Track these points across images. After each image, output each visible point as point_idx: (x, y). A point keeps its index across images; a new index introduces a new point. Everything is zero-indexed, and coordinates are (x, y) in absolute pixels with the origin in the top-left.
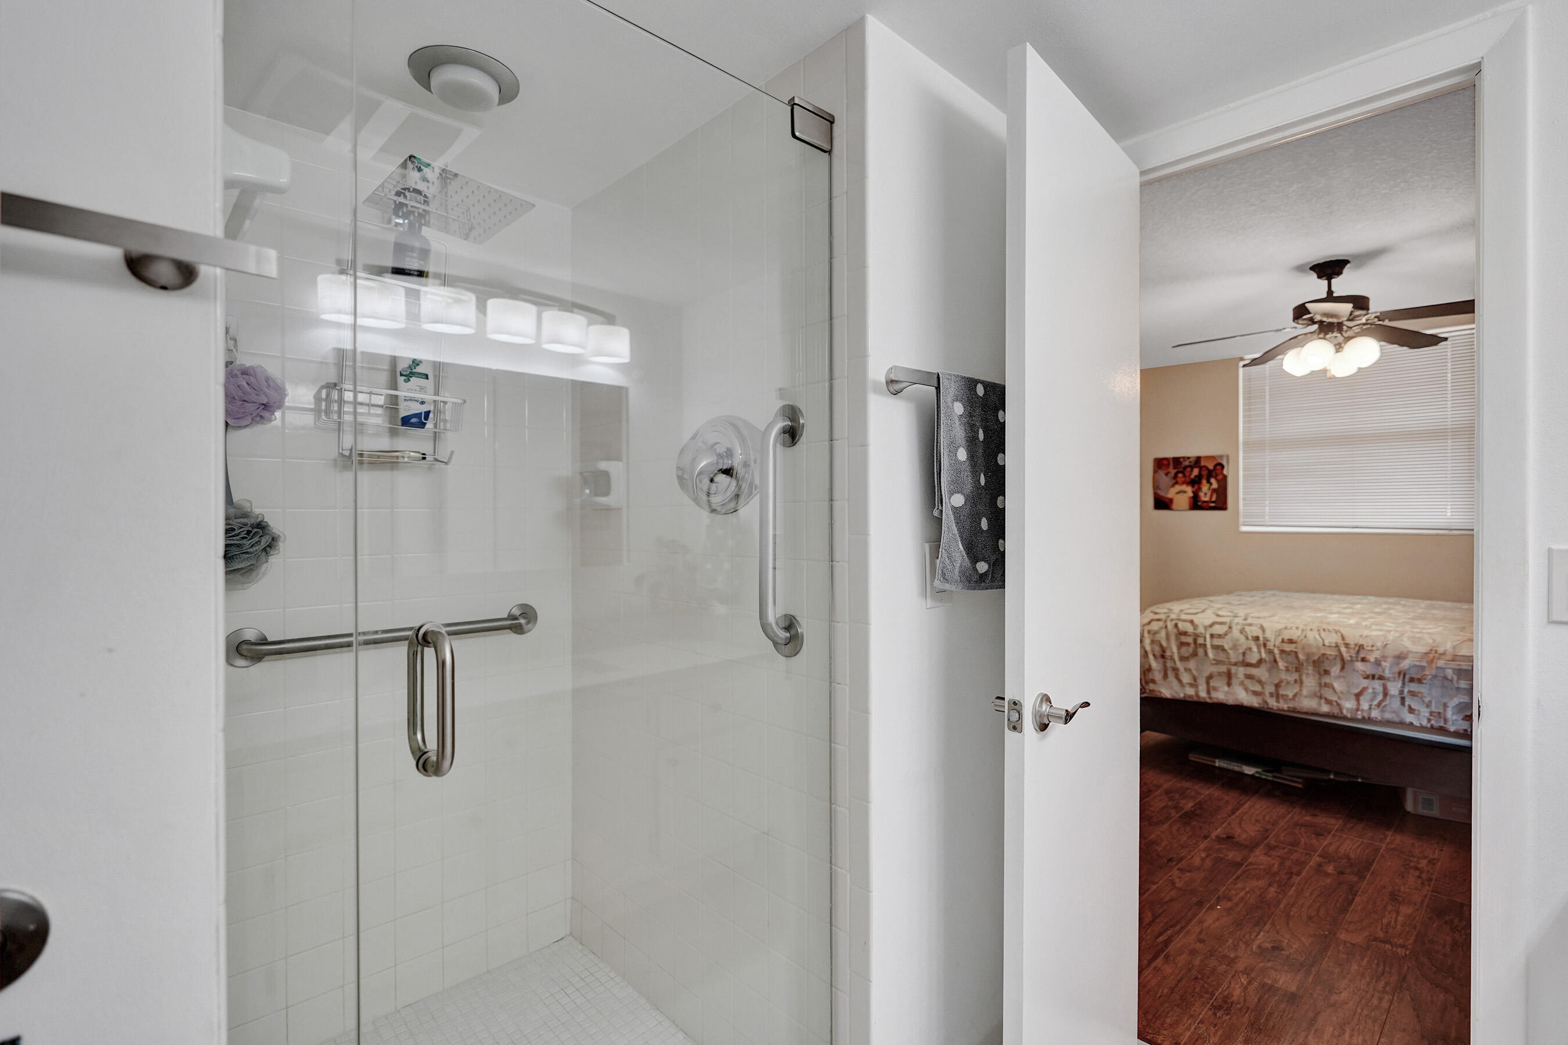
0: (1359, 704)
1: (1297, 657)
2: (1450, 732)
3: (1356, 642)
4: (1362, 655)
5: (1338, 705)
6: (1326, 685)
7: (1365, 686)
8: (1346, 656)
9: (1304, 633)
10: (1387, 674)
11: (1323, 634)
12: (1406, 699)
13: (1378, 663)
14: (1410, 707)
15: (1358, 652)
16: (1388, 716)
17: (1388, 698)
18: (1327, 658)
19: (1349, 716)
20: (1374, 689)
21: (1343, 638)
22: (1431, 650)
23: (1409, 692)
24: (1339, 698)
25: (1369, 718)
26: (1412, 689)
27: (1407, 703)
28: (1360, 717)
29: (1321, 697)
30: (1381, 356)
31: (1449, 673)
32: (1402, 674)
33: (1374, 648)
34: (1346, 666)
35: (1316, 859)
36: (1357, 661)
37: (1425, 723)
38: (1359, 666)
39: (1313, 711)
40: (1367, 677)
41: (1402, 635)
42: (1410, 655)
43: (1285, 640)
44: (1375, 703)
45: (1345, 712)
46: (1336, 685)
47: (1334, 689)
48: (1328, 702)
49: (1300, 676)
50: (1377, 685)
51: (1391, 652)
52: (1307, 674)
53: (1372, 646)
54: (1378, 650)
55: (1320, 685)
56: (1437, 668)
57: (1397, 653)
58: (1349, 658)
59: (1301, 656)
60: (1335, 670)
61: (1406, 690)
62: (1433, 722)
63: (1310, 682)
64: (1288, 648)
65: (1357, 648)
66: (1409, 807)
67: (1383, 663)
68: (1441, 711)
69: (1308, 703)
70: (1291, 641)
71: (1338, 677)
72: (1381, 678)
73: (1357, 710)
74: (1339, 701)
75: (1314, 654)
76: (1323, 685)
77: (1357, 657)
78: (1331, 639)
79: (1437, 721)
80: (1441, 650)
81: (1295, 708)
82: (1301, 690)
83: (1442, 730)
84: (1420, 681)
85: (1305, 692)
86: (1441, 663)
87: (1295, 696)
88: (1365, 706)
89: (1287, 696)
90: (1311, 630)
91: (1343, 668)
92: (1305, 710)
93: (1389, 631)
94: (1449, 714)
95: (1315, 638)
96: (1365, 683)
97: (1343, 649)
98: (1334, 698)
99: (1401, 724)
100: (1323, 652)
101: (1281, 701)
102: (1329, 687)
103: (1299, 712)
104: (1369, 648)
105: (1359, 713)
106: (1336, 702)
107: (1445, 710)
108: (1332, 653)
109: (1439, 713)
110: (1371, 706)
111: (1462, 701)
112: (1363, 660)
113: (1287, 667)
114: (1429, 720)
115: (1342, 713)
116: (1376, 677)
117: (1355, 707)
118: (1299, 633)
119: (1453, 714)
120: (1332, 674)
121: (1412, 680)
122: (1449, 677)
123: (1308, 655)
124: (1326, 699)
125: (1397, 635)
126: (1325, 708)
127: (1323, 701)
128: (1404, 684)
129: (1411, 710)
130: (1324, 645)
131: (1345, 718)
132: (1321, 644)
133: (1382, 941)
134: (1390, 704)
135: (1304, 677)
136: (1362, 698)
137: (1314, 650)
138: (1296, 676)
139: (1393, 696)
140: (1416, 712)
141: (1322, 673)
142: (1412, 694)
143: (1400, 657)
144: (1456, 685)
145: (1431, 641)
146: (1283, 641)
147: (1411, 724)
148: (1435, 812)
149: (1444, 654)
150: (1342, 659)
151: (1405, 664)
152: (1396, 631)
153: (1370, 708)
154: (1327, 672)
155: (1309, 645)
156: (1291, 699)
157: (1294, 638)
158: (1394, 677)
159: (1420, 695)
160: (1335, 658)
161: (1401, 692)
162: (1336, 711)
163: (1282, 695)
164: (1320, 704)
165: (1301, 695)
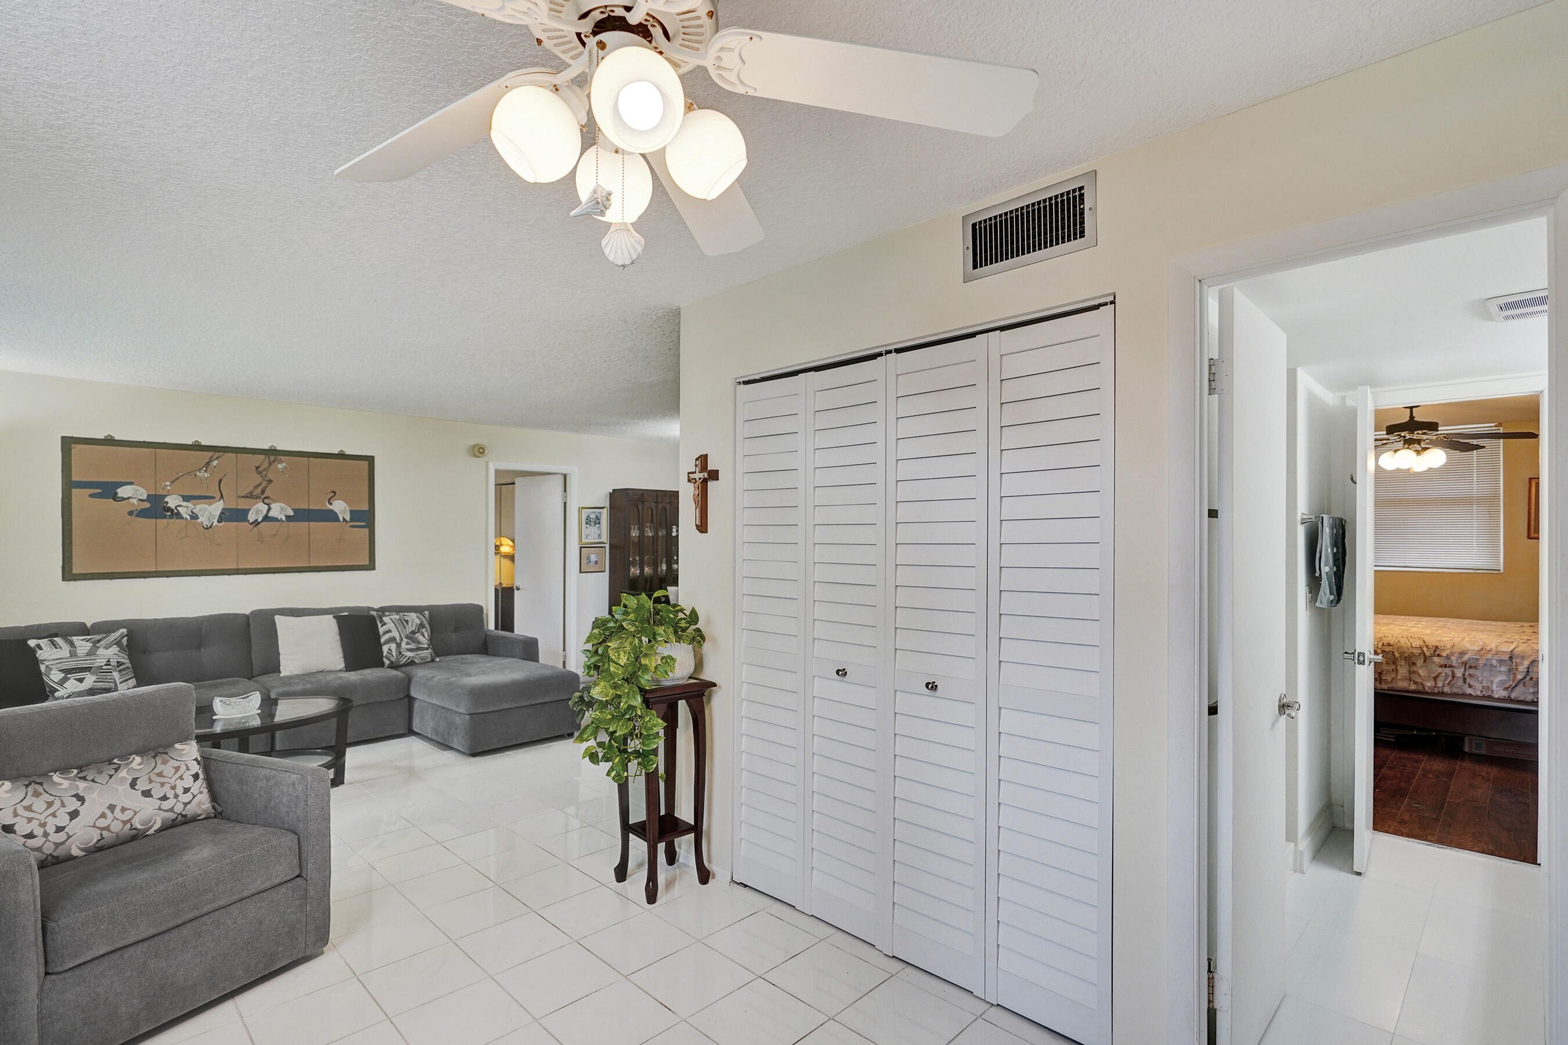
0: (1436, 683)
1: (1394, 655)
2: (1495, 698)
3: (1433, 644)
4: (1437, 653)
5: (1422, 684)
6: (1414, 672)
7: (1440, 671)
8: (1428, 654)
9: (1398, 639)
10: (1454, 664)
11: (1411, 640)
12: (1467, 679)
13: (1448, 657)
14: (1469, 683)
15: (1435, 651)
16: (1455, 690)
17: (1455, 679)
18: (1414, 655)
19: (1429, 691)
20: (1446, 673)
21: (1424, 642)
22: (1482, 649)
23: (1469, 674)
24: (1423, 680)
25: (1442, 692)
26: (1471, 673)
27: (1467, 682)
28: (1436, 692)
29: (1410, 680)
31: (1494, 662)
32: (1465, 664)
33: (1446, 648)
34: (1427, 660)
35: (1420, 772)
36: (1435, 656)
37: (1479, 693)
38: (1436, 659)
39: (1406, 690)
40: (1441, 666)
41: (1463, 639)
42: (1469, 652)
43: (1385, 644)
44: (1447, 682)
45: (1426, 688)
46: (1420, 672)
47: (1419, 675)
48: (1415, 683)
49: (1396, 667)
50: (1448, 670)
51: (1456, 650)
52: (1401, 665)
53: (1444, 647)
54: (1448, 649)
55: (1410, 672)
56: (1487, 659)
57: (1461, 650)
58: (1429, 655)
59: (1397, 655)
60: (1420, 662)
61: (1467, 674)
62: (1484, 693)
63: (1403, 671)
64: (1387, 649)
65: (1434, 648)
66: (1467, 749)
67: (1452, 658)
68: (1489, 685)
69: (1402, 684)
70: (1389, 645)
71: (1422, 667)
72: (1450, 666)
73: (1435, 687)
74: (1423, 682)
75: (1405, 652)
76: (1412, 672)
77: (1434, 654)
78: (1417, 643)
79: (1486, 692)
80: (1489, 648)
81: (1392, 688)
82: (1397, 676)
83: (1490, 698)
84: (1475, 668)
85: (1399, 677)
86: (1489, 656)
87: (1392, 680)
88: (1440, 684)
89: (1387, 680)
90: (1402, 637)
91: (1425, 661)
92: (1399, 689)
93: (1454, 638)
94: (1494, 687)
95: (1405, 642)
96: (1440, 670)
97: (1425, 649)
98: (1419, 680)
99: (1464, 695)
100: (1411, 651)
101: (1383, 683)
102: (1416, 673)
103: (1395, 690)
104: (1442, 648)
105: (1436, 689)
106: (1421, 682)
107: (1491, 685)
108: (1417, 652)
109: (1488, 687)
110: (1444, 684)
111: (1502, 679)
112: (1439, 655)
113: (1386, 661)
114: (1482, 691)
115: (1424, 689)
116: (1448, 666)
117: (1433, 685)
118: (1394, 639)
119: (1497, 687)
120: (1418, 665)
121: (1470, 667)
122: (1494, 665)
123: (1401, 654)
124: (1414, 681)
125: (1459, 639)
126: (1413, 687)
127: (1412, 682)
128: (1465, 670)
129: (1470, 686)
130: (1412, 647)
131: (1427, 693)
132: (1410, 646)
134: (1456, 682)
135: (1399, 667)
136: (1438, 680)
137: (1406, 650)
138: (1393, 667)
139: (1459, 677)
140: (1474, 687)
141: (1411, 664)
142: (1471, 675)
143: (1463, 653)
144: (1499, 669)
145: (1482, 643)
146: (1383, 644)
147: (1470, 694)
148: (1483, 752)
149: (1490, 650)
150: (1425, 656)
151: (1466, 658)
152: (1458, 637)
153: (1443, 686)
154: (1414, 664)
155: (1402, 647)
156: (1390, 682)
157: (1392, 643)
158: (1459, 666)
159: (1475, 676)
160: (1419, 655)
161: (1464, 675)
162: (1420, 688)
163: (1384, 680)
164: (1409, 685)
165: (1397, 679)
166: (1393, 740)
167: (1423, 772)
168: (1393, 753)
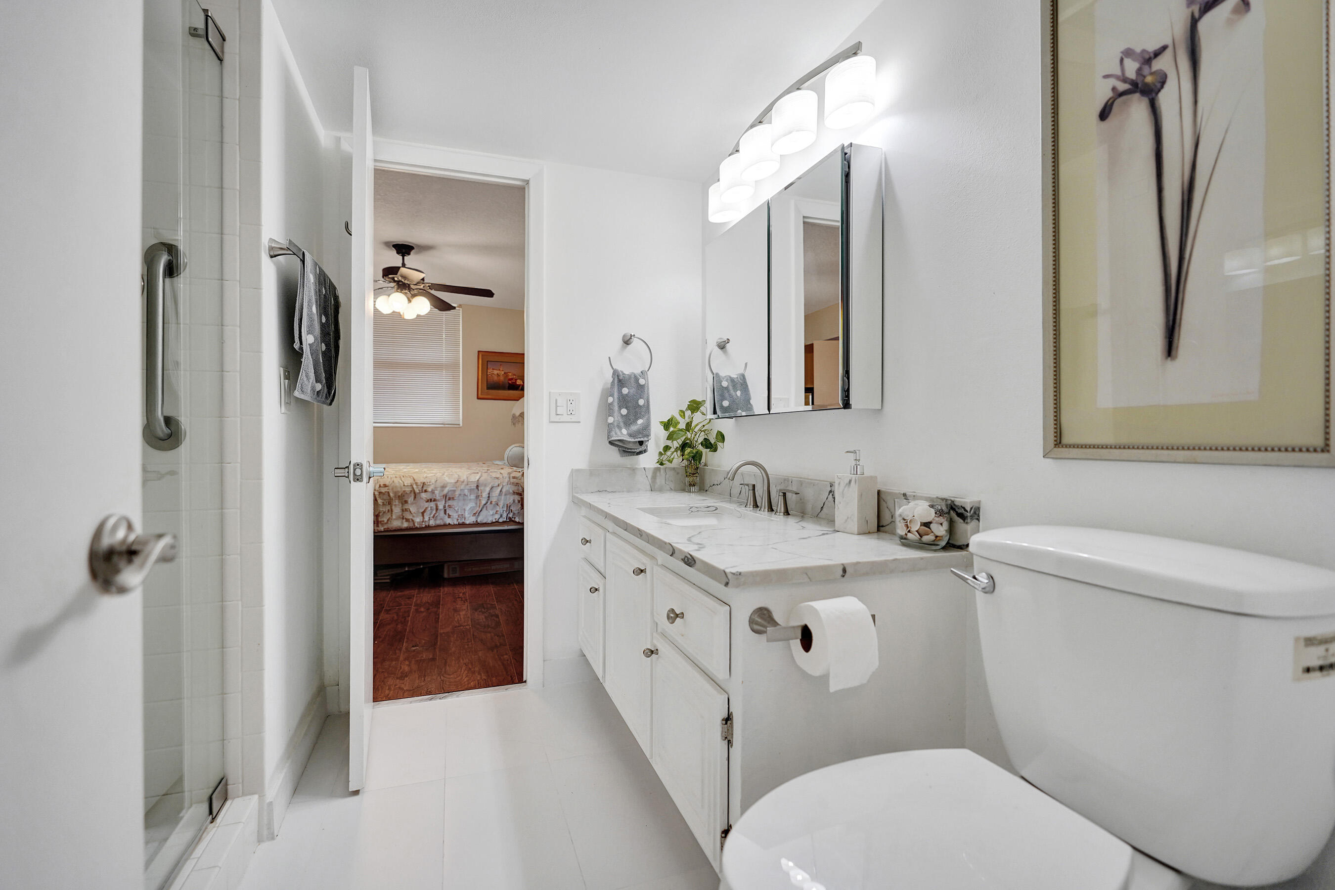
0: (424, 518)
1: (389, 496)
2: (466, 524)
3: (421, 481)
4: (424, 489)
5: (413, 521)
6: (406, 510)
7: (426, 506)
8: (417, 491)
9: (392, 480)
10: (438, 498)
11: (403, 479)
12: (447, 510)
13: (433, 492)
14: (449, 514)
15: (423, 487)
16: (439, 522)
17: (438, 511)
18: (406, 493)
19: (418, 526)
20: (431, 507)
21: (414, 480)
22: (458, 481)
23: (449, 506)
24: (413, 516)
25: (429, 525)
26: (450, 504)
27: (447, 513)
28: (424, 526)
29: (403, 519)
30: (430, 310)
31: (466, 492)
32: (445, 496)
33: (431, 484)
34: (417, 496)
35: (413, 608)
36: (422, 492)
37: (456, 522)
38: (424, 495)
39: (399, 528)
40: (427, 501)
41: (443, 474)
42: (449, 485)
43: (382, 486)
44: (432, 516)
45: (416, 524)
46: (411, 509)
47: (410, 512)
48: (407, 520)
49: (391, 507)
50: (432, 504)
51: (439, 484)
52: (395, 505)
53: (430, 482)
54: (433, 484)
55: (403, 510)
56: (461, 490)
57: (442, 484)
58: (418, 491)
59: (391, 495)
60: (411, 499)
61: (447, 505)
62: (459, 521)
63: (397, 510)
64: (383, 490)
65: (422, 485)
66: (446, 576)
67: (436, 492)
68: (463, 513)
69: (396, 524)
70: (385, 486)
71: (412, 504)
72: (435, 500)
73: (423, 522)
74: (413, 518)
75: (398, 492)
76: (404, 510)
77: (422, 490)
78: (408, 482)
79: (461, 520)
80: (462, 480)
81: (388, 528)
82: (392, 516)
83: (463, 525)
84: (453, 499)
85: (394, 517)
86: (462, 487)
87: (388, 520)
88: (426, 519)
89: (383, 521)
90: (396, 477)
91: (415, 497)
92: (394, 529)
93: (436, 473)
94: (467, 515)
95: (399, 482)
96: (427, 505)
97: (415, 486)
98: (410, 517)
99: (445, 526)
100: (404, 490)
101: (380, 525)
102: (407, 511)
103: (391, 531)
104: (429, 484)
105: (424, 523)
106: (412, 519)
107: (464, 512)
108: (408, 490)
109: (462, 515)
110: (429, 518)
111: (472, 506)
112: (426, 491)
113: (383, 503)
114: (458, 520)
115: (414, 525)
116: (433, 500)
117: (422, 520)
118: (389, 480)
119: (468, 514)
120: (409, 502)
121: (449, 499)
122: (466, 494)
123: (395, 493)
124: (406, 518)
125: (441, 474)
126: (405, 525)
127: (404, 520)
128: (446, 502)
129: (449, 516)
130: (404, 485)
131: (417, 529)
132: (402, 485)
133: (459, 627)
134: (439, 514)
135: (393, 507)
136: (425, 514)
137: (399, 489)
138: (388, 507)
139: (441, 510)
140: (452, 517)
141: (404, 503)
142: (450, 506)
143: (443, 487)
144: (469, 498)
145: (457, 476)
146: (380, 486)
147: (449, 524)
148: (457, 575)
149: (463, 482)
150: (415, 493)
151: (446, 491)
152: (440, 473)
153: (429, 520)
154: (406, 502)
155: (396, 487)
156: (386, 523)
157: (387, 483)
158: (441, 499)
159: (453, 507)
160: (410, 493)
161: (445, 507)
162: (411, 525)
163: (381, 521)
164: (402, 523)
165: (392, 519)
166: (388, 581)
167: (416, 607)
168: (389, 594)
